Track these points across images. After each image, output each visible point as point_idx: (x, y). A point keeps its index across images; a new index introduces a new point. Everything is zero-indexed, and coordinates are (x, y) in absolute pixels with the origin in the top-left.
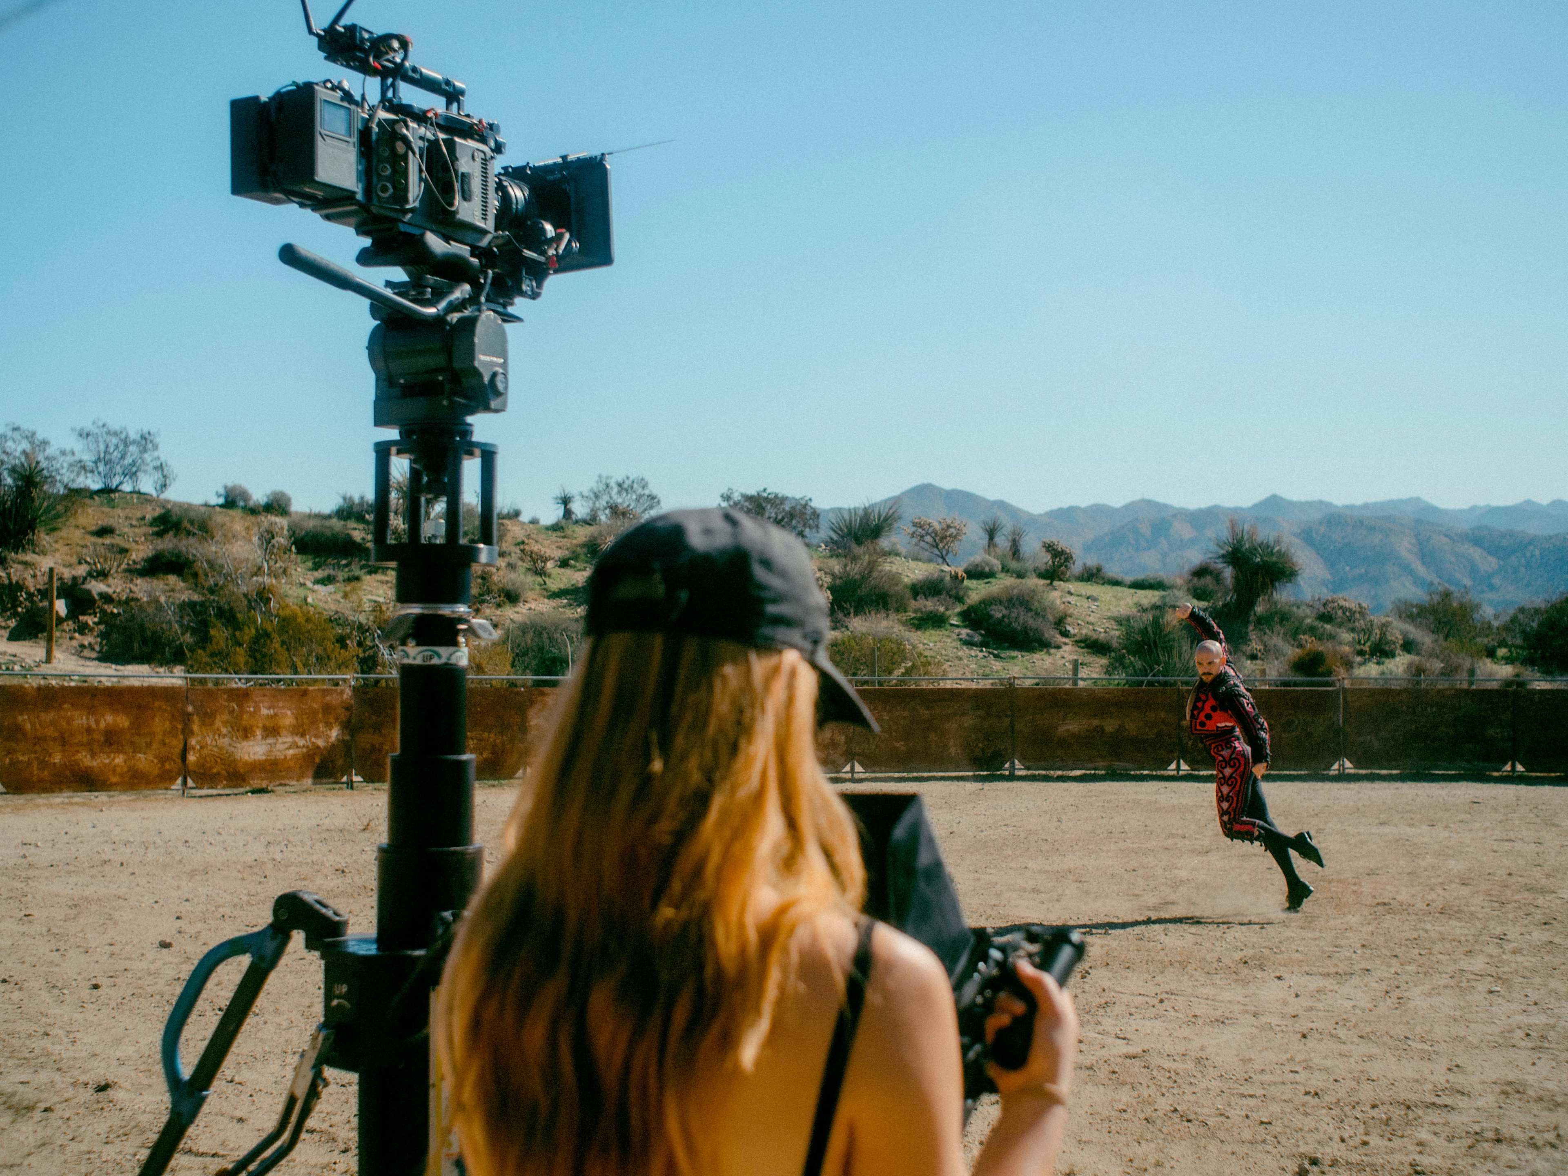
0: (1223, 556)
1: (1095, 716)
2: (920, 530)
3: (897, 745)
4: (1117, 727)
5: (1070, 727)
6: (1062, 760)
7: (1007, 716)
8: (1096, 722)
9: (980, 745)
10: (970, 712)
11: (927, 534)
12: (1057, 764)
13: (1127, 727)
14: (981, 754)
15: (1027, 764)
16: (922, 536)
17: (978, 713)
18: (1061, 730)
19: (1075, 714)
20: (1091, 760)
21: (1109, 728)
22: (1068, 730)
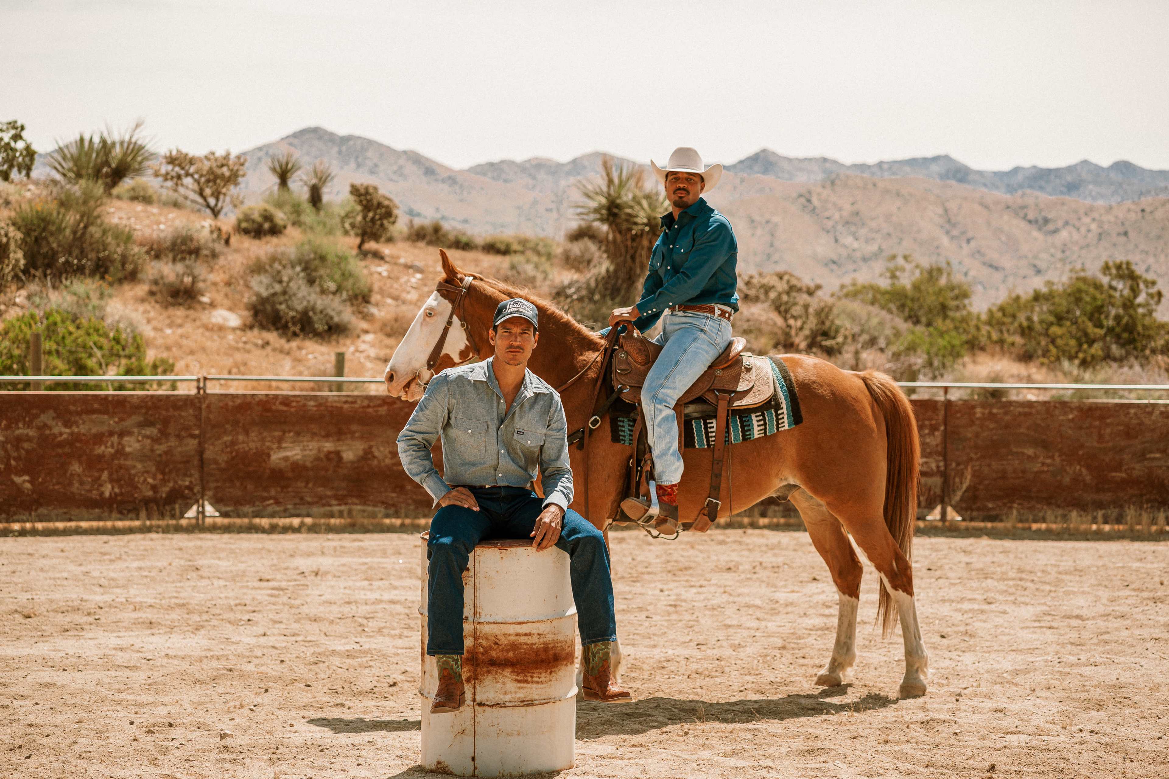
0: (596, 211)
1: (327, 436)
2: (177, 169)
3: (18, 480)
4: (361, 453)
5: (289, 454)
6: (277, 503)
7: (193, 436)
8: (328, 446)
9: (150, 480)
10: (136, 430)
11: (187, 174)
12: (270, 509)
13: (376, 454)
14: (150, 493)
15: (224, 509)
16: (179, 177)
17: (148, 431)
18: (276, 457)
19: (298, 434)
20: (321, 501)
21: (348, 456)
22: (286, 459)
